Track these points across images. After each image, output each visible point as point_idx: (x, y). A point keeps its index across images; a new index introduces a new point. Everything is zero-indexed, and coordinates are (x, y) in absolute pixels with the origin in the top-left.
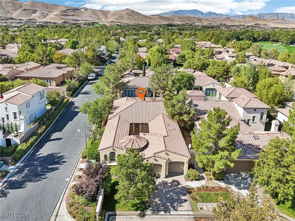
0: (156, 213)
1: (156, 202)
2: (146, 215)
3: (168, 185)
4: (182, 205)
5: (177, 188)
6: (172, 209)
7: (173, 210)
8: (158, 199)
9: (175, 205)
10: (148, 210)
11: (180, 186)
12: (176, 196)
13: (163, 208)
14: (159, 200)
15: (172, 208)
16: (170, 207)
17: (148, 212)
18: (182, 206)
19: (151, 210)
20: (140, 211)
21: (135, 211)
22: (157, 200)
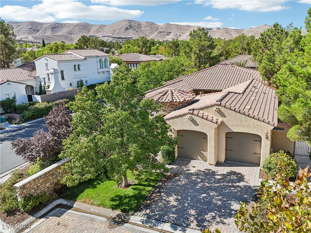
0: (152, 223)
1: (168, 202)
2: (127, 222)
3: (214, 178)
4: (225, 221)
5: (233, 186)
6: (194, 224)
7: (195, 227)
8: (175, 197)
9: (208, 217)
10: (139, 214)
11: (242, 184)
12: (221, 200)
13: (175, 216)
14: (177, 200)
15: (195, 221)
16: (192, 218)
17: (137, 218)
18: (224, 224)
19: (147, 214)
20: (122, 211)
21: (111, 210)
22: (171, 199)
